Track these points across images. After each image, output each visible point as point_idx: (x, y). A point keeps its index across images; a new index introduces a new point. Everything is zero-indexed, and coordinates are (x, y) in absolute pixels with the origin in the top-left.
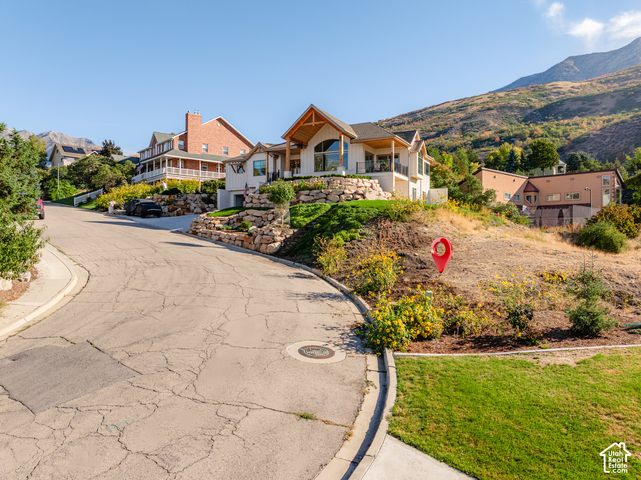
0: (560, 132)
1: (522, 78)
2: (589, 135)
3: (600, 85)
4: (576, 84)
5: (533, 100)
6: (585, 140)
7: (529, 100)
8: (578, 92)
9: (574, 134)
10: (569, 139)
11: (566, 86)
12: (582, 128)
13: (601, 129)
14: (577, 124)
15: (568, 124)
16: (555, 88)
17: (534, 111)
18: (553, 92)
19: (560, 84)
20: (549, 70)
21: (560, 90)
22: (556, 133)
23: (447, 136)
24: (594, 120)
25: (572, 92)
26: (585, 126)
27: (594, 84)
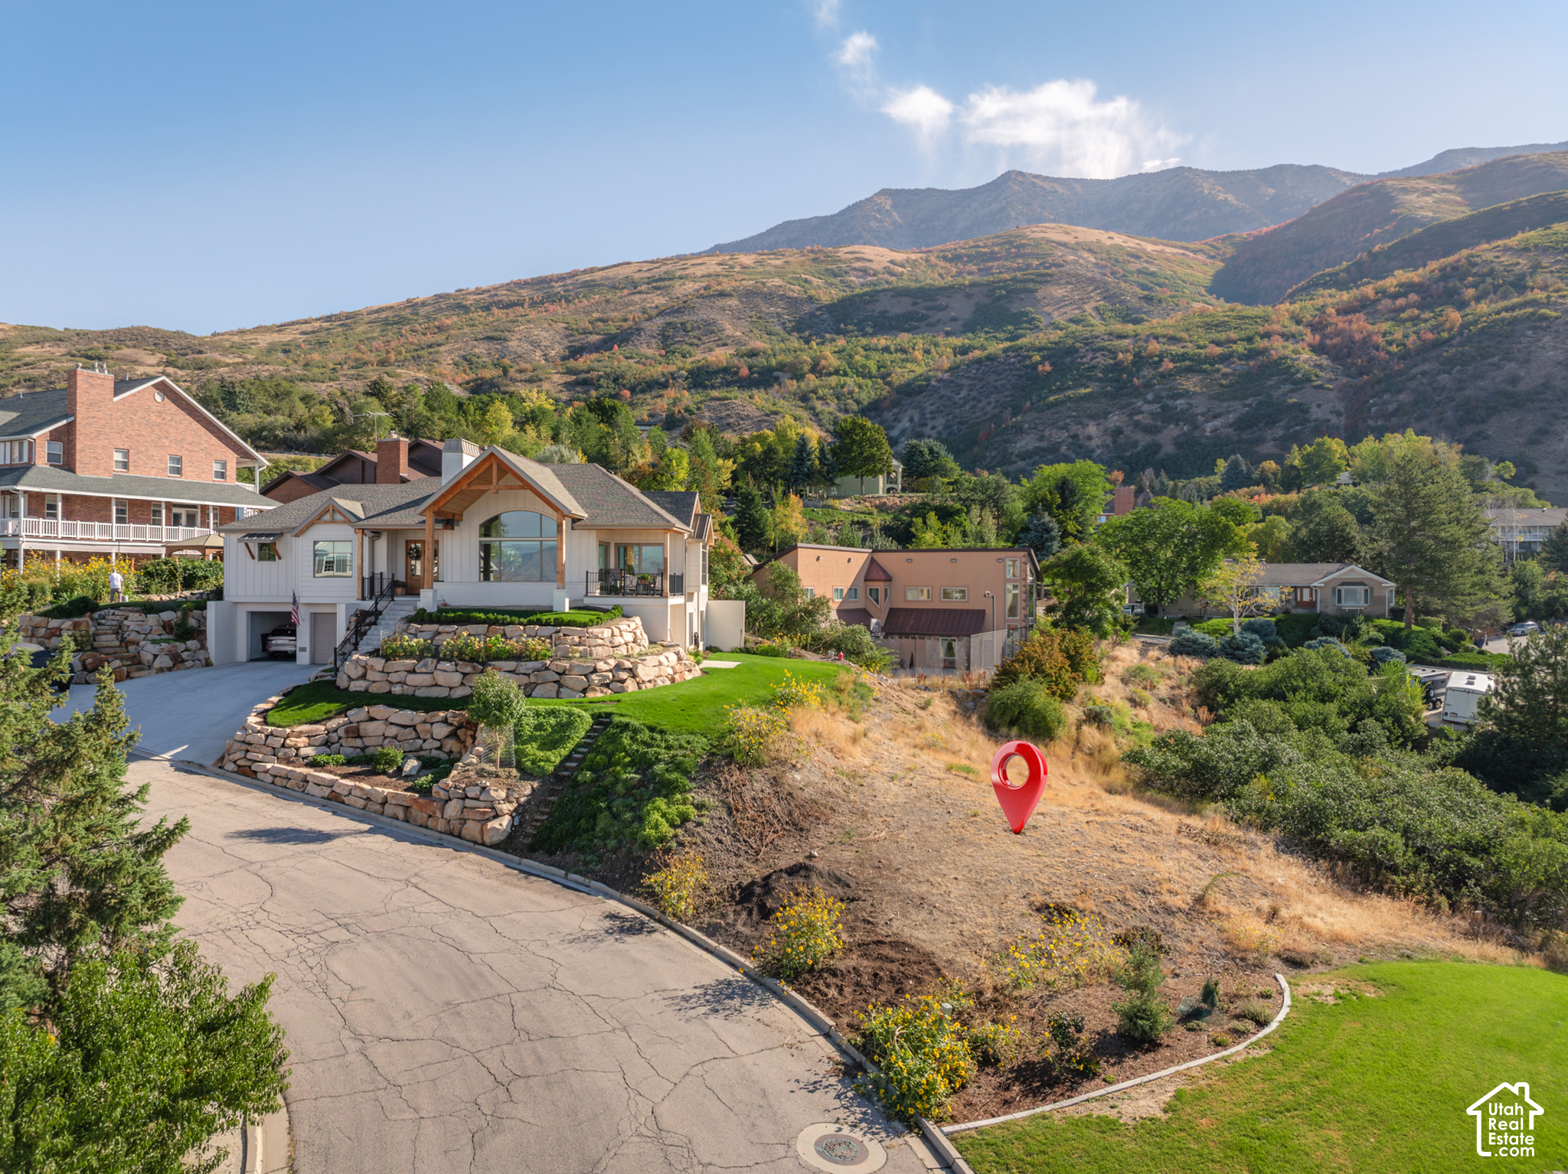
0: (872, 365)
1: (788, 222)
2: (928, 379)
3: (942, 264)
4: (900, 257)
5: (815, 281)
6: (921, 390)
7: (806, 281)
8: (902, 274)
9: (902, 375)
10: (888, 384)
11: (879, 259)
12: (915, 361)
13: (950, 369)
14: (904, 351)
15: (886, 349)
16: (858, 259)
17: (818, 309)
18: (855, 269)
19: (868, 251)
20: (842, 213)
21: (867, 264)
22: (864, 366)
23: (628, 349)
24: (936, 345)
25: (892, 274)
26: (920, 357)
27: (933, 259)
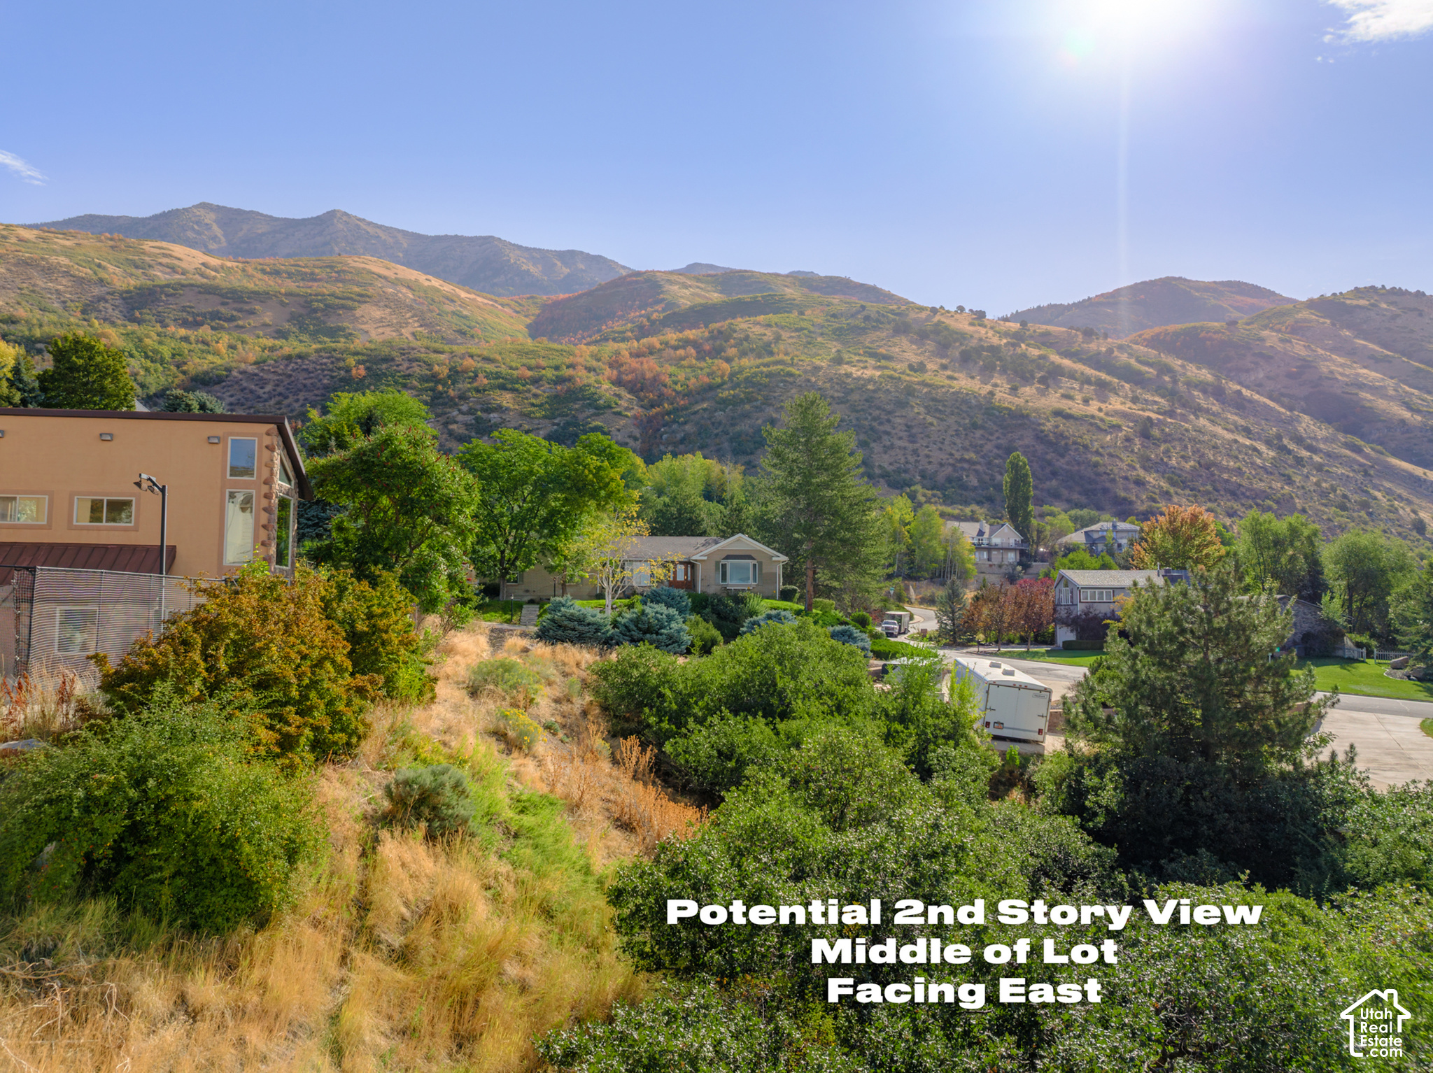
0: (166, 351)
1: (90, 216)
2: (229, 370)
3: (260, 275)
4: (214, 262)
5: (111, 268)
6: (219, 380)
7: (99, 266)
8: (214, 278)
9: (199, 364)
10: (184, 373)
11: (190, 259)
12: (217, 353)
13: (256, 363)
14: (205, 343)
15: (185, 339)
16: (165, 256)
17: (108, 293)
18: (161, 264)
19: (178, 250)
20: (155, 217)
21: (176, 262)
22: (155, 351)
24: (243, 342)
25: (203, 275)
26: (224, 351)
27: (250, 270)
